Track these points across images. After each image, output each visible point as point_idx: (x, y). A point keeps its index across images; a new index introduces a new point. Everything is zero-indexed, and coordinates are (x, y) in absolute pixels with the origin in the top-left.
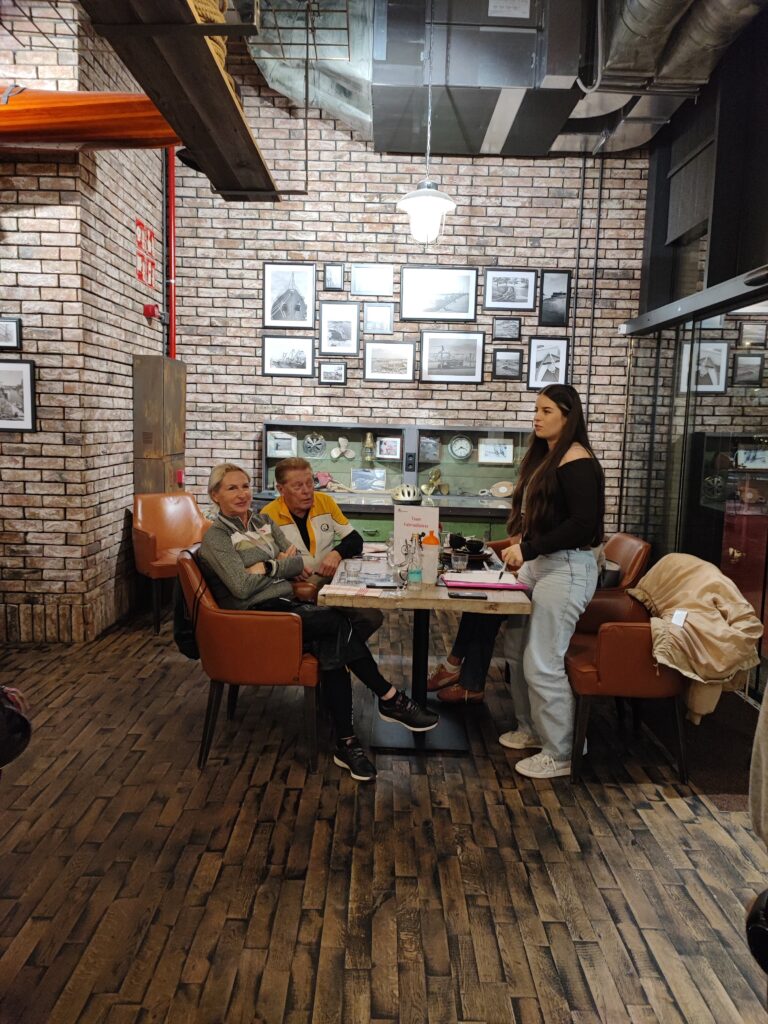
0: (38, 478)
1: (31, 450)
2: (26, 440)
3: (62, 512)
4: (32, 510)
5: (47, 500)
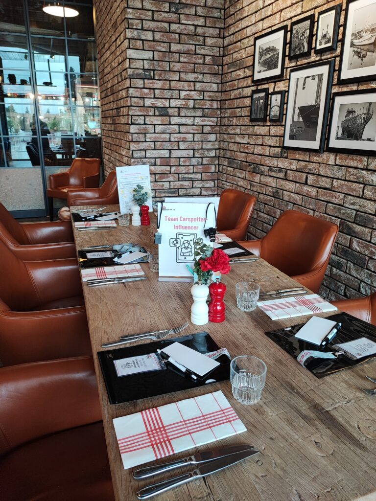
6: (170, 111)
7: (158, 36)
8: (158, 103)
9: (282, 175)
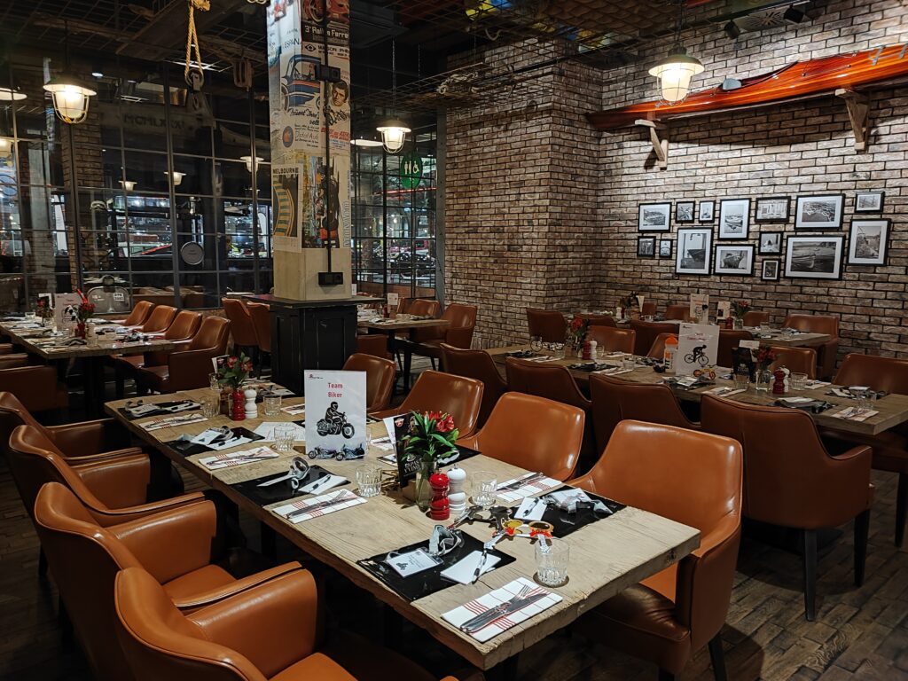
0: (883, 296)
1: (880, 278)
2: (877, 271)
3: (898, 320)
4: (876, 318)
5: (888, 312)
6: (570, 248)
7: (565, 196)
8: (563, 243)
9: (673, 291)
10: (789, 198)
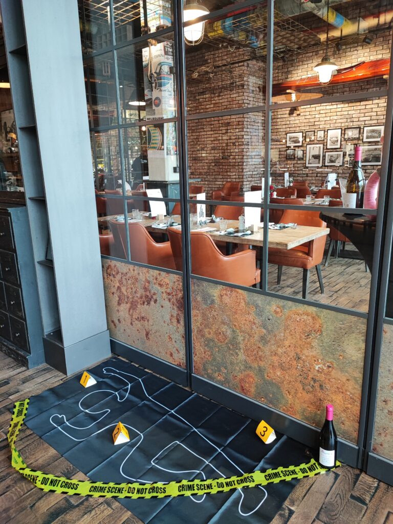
8: (250, 154)
10: (360, 128)
